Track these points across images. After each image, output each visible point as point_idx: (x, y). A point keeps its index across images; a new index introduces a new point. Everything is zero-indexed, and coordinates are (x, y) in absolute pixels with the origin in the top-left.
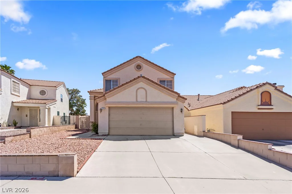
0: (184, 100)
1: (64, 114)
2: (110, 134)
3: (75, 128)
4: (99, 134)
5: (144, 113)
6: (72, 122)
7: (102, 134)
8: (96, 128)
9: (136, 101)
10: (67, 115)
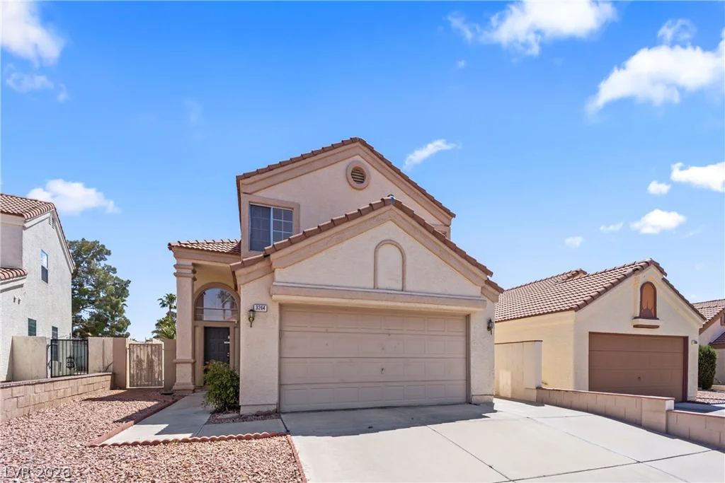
0: (497, 293)
1: (55, 329)
2: (285, 408)
3: (112, 388)
4: (243, 411)
5: (391, 332)
6: (95, 362)
7: (254, 410)
8: (226, 388)
9: (372, 287)
10: (65, 332)
